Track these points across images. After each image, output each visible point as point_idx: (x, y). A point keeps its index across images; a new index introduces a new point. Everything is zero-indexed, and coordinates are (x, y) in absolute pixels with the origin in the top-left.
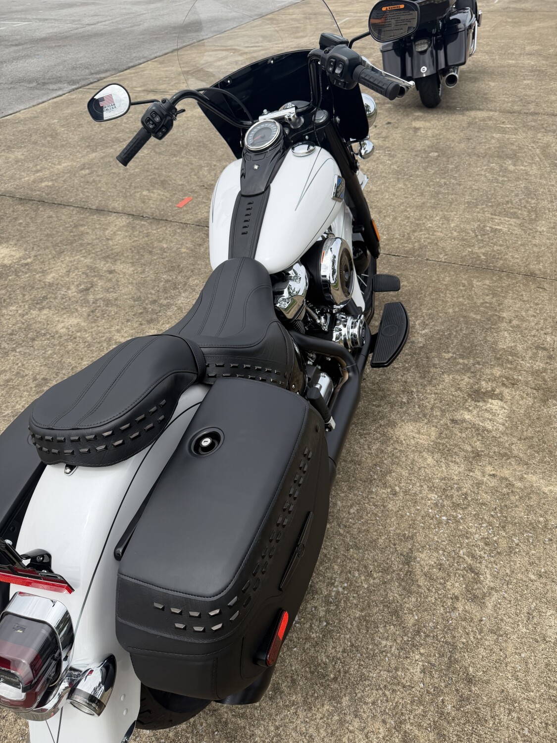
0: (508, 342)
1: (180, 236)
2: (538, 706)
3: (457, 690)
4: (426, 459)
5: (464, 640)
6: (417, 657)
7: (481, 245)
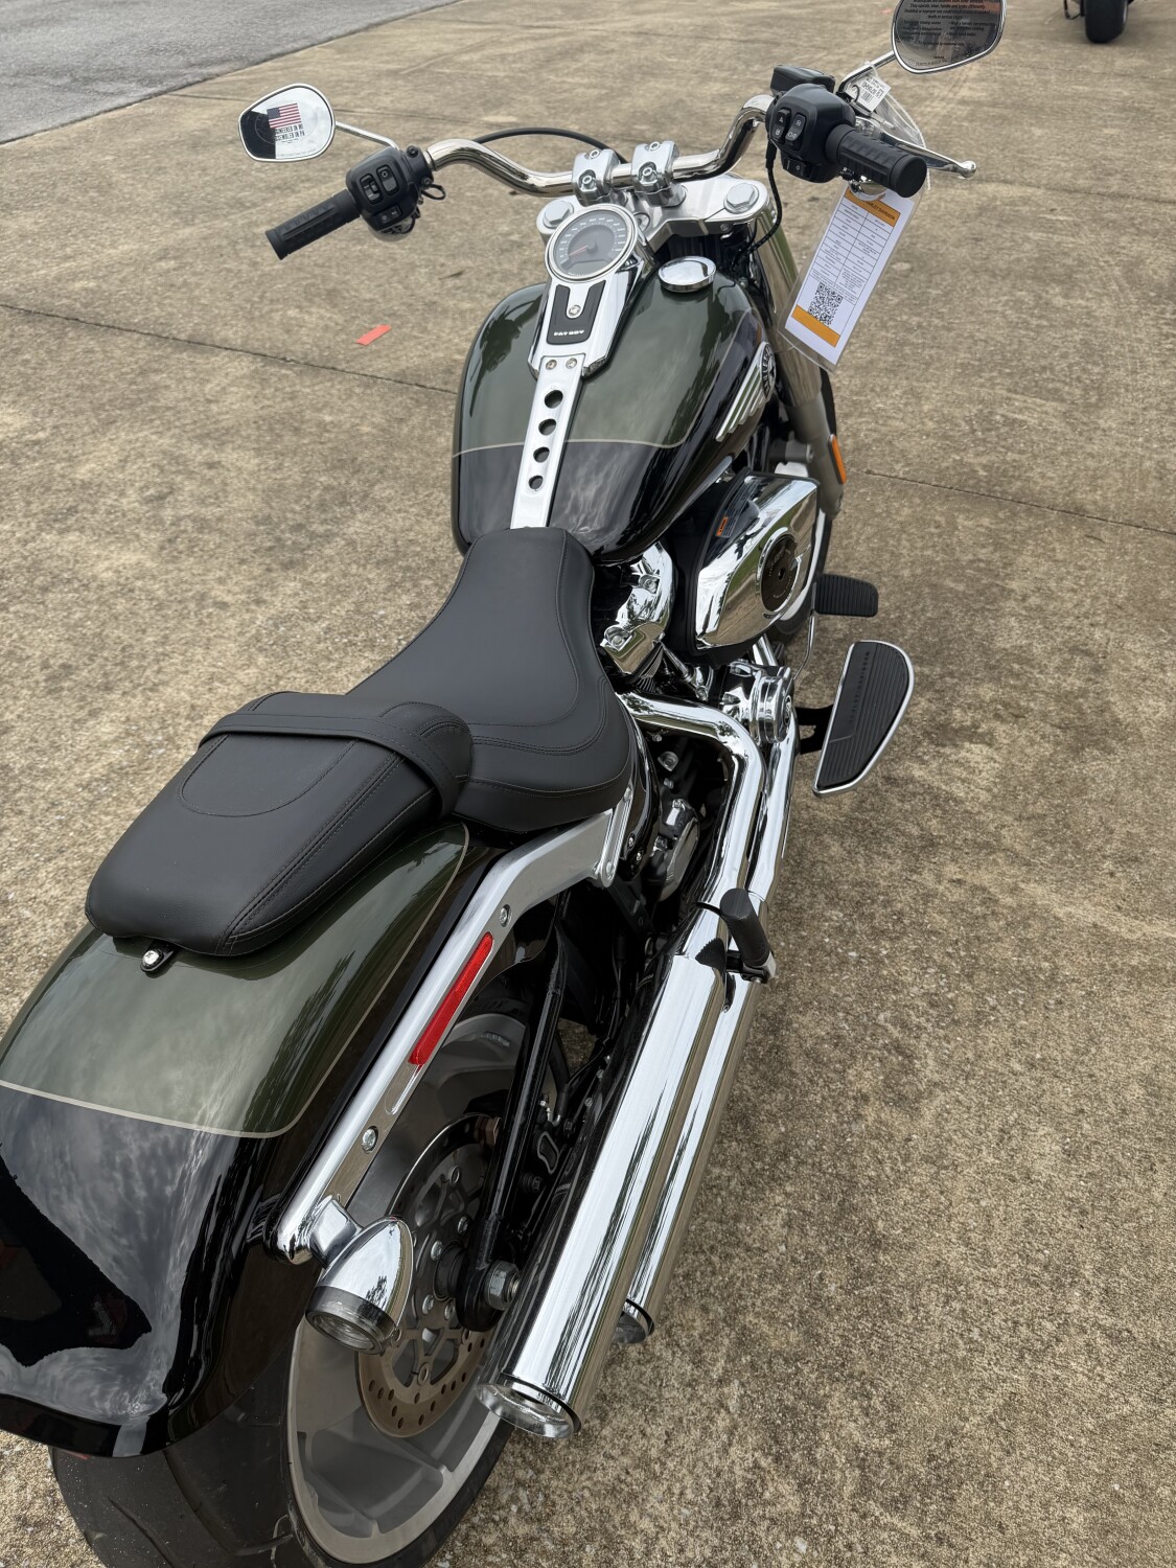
0: (1015, 637)
1: (361, 400)
2: (1002, 1291)
3: (850, 1259)
4: (828, 847)
5: (873, 1173)
6: (779, 1199)
7: (981, 449)
